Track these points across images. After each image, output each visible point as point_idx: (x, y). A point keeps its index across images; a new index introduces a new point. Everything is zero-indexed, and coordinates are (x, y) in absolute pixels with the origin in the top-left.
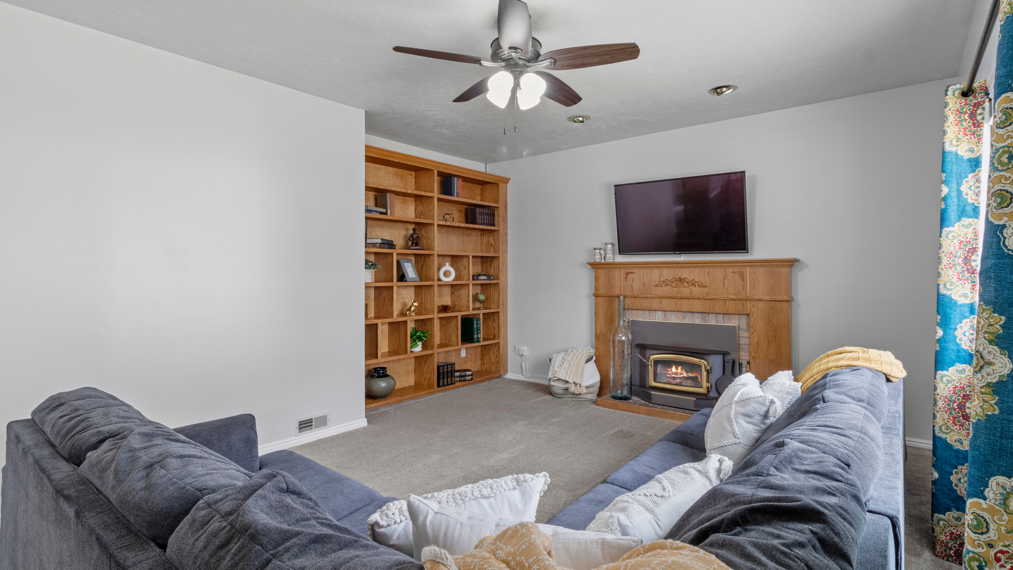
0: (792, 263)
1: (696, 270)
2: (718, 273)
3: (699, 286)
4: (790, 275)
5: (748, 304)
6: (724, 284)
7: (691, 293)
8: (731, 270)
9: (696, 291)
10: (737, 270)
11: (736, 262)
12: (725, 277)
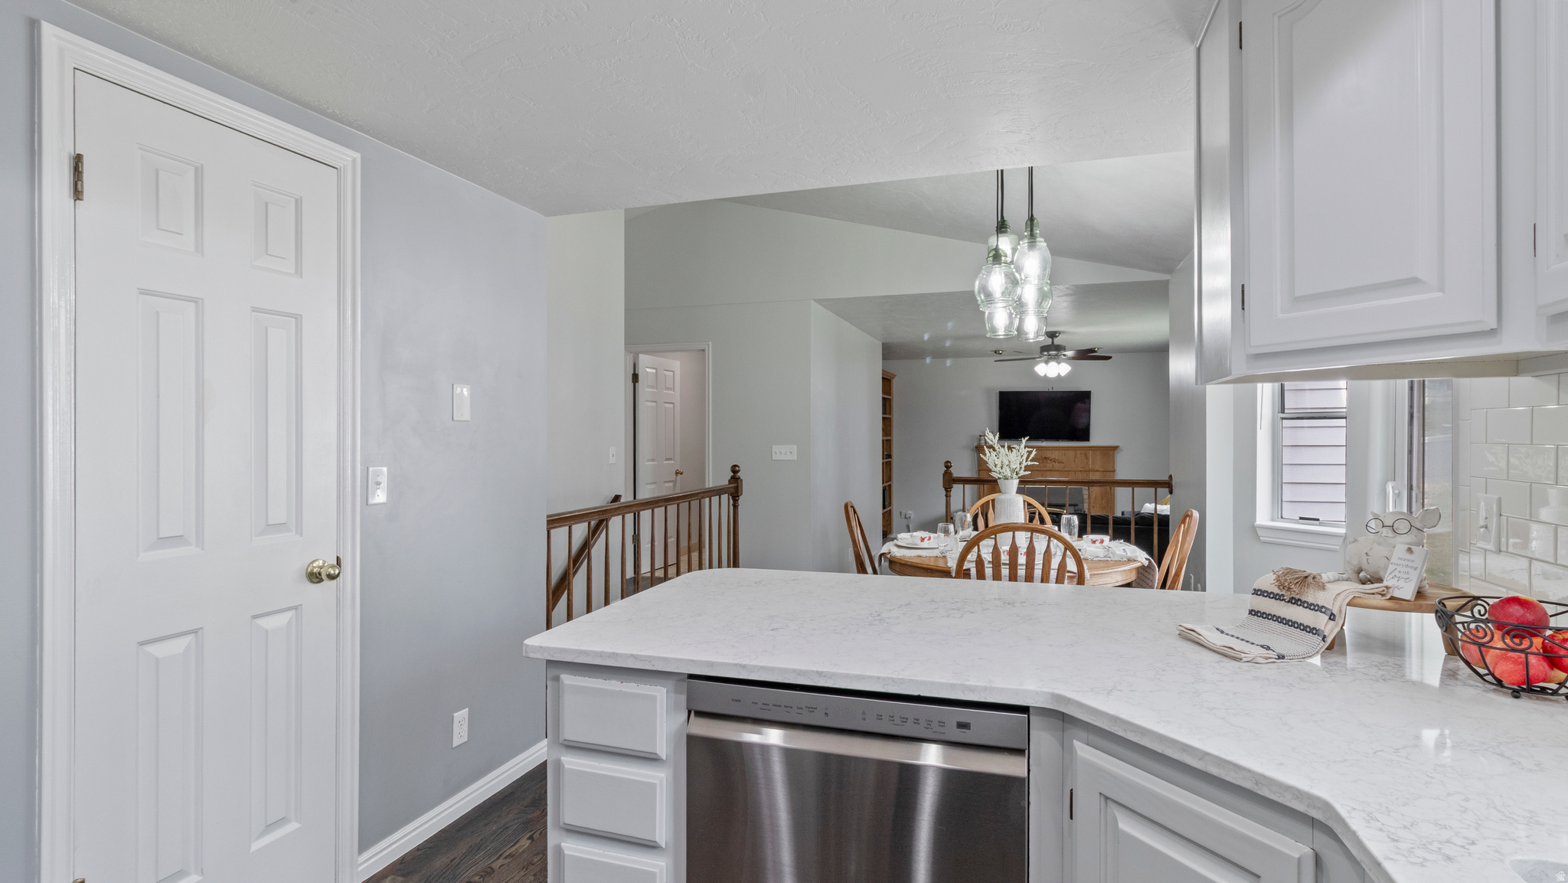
0: (1116, 448)
1: (1057, 452)
2: (1071, 454)
3: (1058, 462)
4: (1114, 454)
5: (1091, 473)
6: (1075, 461)
7: (1053, 467)
8: (1079, 452)
9: (1057, 466)
10: (1083, 452)
11: (1083, 447)
12: (1076, 456)
